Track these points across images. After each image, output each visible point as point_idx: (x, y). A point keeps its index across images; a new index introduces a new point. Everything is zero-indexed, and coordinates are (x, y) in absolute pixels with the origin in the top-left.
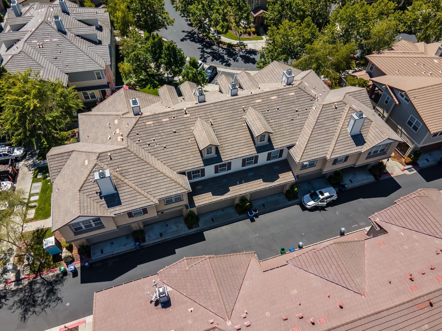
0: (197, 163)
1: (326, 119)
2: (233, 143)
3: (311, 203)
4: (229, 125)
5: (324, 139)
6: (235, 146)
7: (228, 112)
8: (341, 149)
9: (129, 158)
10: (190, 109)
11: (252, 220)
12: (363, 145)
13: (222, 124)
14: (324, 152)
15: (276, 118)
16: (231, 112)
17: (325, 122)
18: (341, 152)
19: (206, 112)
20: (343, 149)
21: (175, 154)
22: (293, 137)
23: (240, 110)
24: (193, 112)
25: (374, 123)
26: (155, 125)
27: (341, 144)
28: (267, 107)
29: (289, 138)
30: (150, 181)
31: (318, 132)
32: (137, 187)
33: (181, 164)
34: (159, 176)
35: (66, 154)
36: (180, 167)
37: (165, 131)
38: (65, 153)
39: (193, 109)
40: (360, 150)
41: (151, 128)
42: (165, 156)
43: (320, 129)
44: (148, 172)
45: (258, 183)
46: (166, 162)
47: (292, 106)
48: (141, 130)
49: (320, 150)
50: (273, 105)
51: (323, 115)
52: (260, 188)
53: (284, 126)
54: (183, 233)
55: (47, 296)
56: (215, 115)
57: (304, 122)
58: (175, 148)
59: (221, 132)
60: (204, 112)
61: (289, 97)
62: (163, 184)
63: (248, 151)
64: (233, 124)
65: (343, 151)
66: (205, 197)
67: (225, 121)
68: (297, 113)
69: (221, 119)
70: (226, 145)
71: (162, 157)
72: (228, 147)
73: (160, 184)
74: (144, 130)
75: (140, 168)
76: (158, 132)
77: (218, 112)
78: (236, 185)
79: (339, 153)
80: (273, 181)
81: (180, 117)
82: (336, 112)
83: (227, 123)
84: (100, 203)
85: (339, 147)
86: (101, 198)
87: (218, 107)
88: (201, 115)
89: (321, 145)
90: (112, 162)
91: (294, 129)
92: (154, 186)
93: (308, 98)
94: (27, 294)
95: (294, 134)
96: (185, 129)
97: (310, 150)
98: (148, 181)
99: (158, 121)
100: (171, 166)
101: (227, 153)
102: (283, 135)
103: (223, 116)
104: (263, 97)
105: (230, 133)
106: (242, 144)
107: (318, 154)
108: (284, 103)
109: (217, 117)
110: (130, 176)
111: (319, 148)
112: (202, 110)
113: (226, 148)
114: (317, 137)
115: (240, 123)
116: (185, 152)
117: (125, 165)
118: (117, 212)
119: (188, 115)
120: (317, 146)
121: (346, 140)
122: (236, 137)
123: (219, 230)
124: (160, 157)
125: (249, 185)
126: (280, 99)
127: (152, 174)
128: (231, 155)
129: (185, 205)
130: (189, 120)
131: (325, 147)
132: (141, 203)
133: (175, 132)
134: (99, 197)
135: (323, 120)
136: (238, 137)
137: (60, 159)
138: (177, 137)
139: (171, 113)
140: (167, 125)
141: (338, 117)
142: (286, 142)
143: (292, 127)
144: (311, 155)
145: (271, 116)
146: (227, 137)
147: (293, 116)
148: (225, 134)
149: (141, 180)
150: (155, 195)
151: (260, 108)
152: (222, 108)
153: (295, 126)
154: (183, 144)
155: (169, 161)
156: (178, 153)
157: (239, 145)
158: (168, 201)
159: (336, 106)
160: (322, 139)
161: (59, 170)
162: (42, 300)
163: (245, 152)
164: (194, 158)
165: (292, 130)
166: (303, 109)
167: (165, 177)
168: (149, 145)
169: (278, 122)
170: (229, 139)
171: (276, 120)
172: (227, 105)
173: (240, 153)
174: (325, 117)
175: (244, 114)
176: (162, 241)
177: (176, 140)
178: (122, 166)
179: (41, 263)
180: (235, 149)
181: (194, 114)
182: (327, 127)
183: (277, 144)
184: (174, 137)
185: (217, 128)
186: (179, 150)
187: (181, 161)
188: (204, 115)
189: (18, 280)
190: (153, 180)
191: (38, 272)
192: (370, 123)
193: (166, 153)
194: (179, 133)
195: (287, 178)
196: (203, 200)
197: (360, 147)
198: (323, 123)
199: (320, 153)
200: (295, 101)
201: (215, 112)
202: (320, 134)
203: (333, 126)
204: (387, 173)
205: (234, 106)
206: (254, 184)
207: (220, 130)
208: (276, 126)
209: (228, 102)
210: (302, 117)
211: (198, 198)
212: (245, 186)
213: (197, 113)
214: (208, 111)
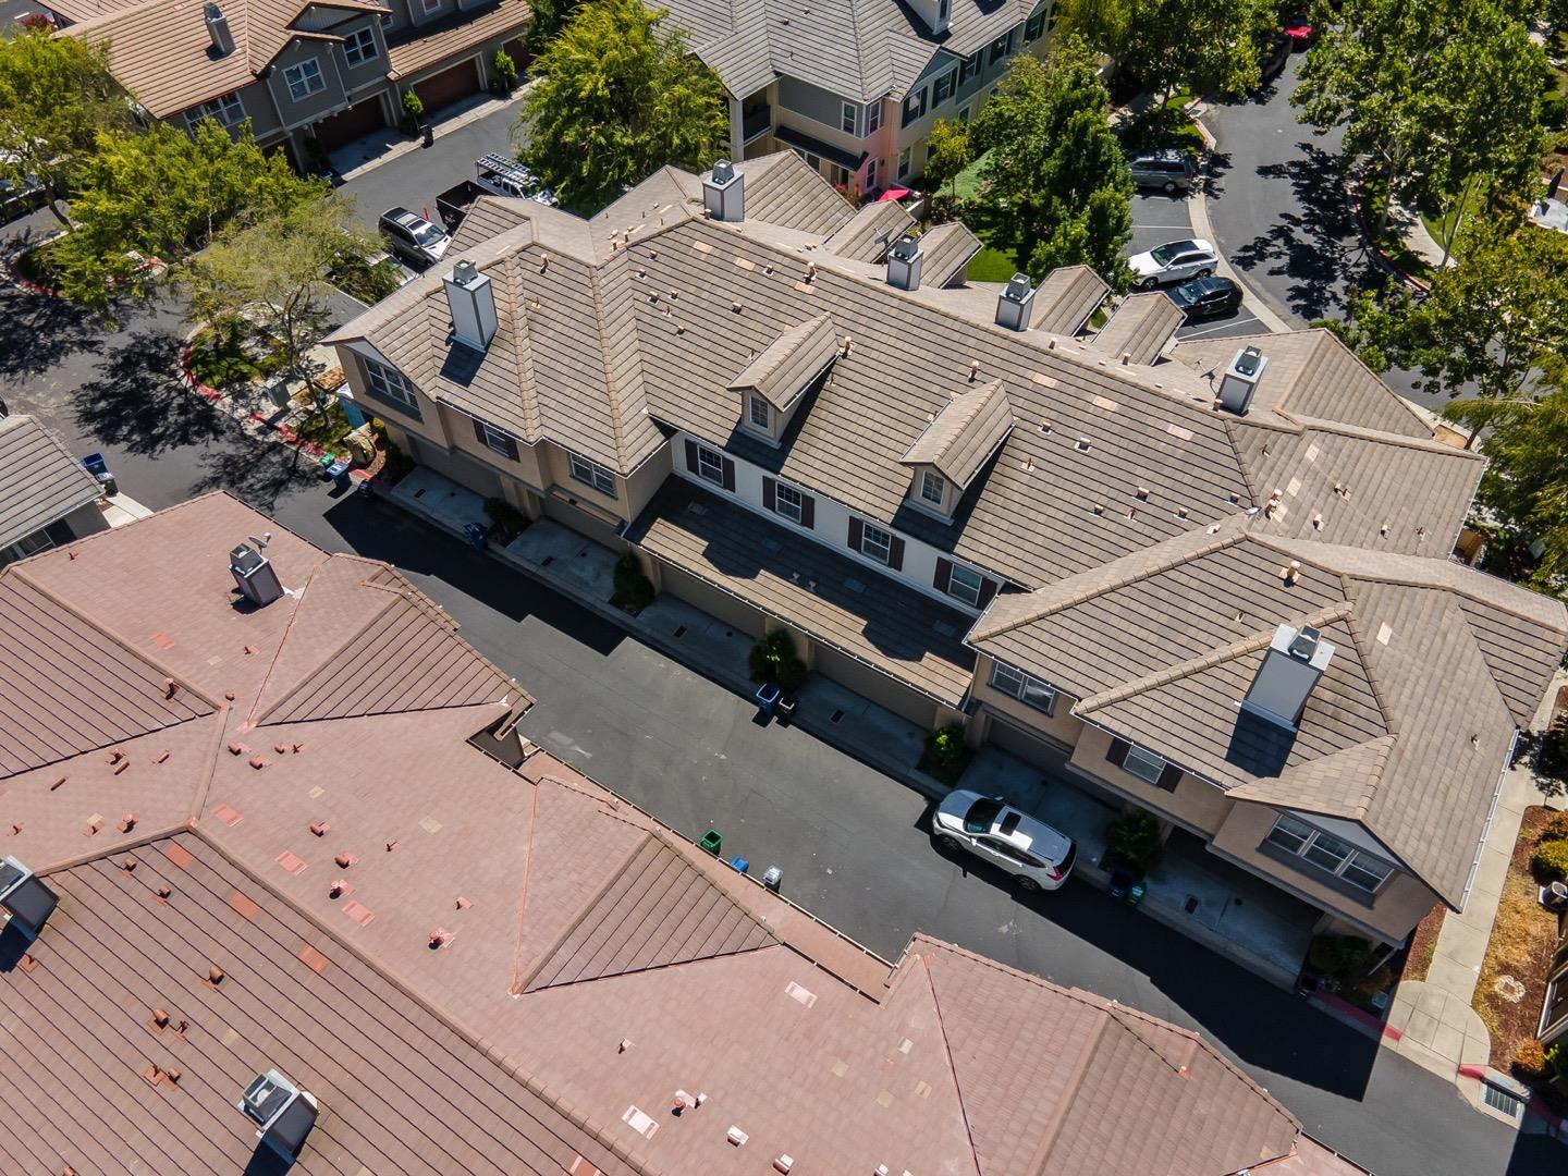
0: (714, 429)
1: (1206, 588)
2: (852, 448)
3: (951, 822)
4: (888, 390)
5: (1134, 642)
6: (850, 457)
7: (922, 353)
8: (1157, 720)
9: (577, 296)
10: (829, 277)
11: (762, 720)
12: (1260, 774)
13: (874, 374)
14: (1090, 684)
15: (1050, 467)
16: (930, 357)
17: (1193, 595)
18: (1143, 726)
19: (864, 311)
20: (1165, 724)
21: (688, 366)
22: (1045, 565)
23: (961, 369)
24: (828, 287)
25: (1389, 740)
26: (710, 259)
27: (1177, 704)
28: (1053, 415)
29: (1029, 558)
30: (570, 382)
31: (1134, 605)
32: (530, 374)
33: (676, 401)
34: (597, 384)
35: (512, 217)
36: (667, 406)
37: (720, 291)
38: (513, 213)
39: (836, 280)
40: (1227, 781)
41: (696, 263)
42: (661, 354)
43: (1154, 602)
44: (581, 357)
45: (847, 622)
46: (652, 369)
47: (1139, 471)
48: (670, 252)
49: (1082, 667)
50: (1080, 425)
51: (1214, 568)
52: (836, 639)
53: (1051, 512)
54: (590, 599)
55: (263, 488)
56: (876, 335)
57: (1132, 546)
58: (699, 351)
59: (849, 394)
60: (857, 308)
61: (1160, 435)
62: (586, 410)
63: (870, 498)
64: (903, 396)
65: (1156, 733)
66: (685, 541)
67: (889, 370)
68: (1139, 503)
69: (883, 358)
70: (829, 437)
71: (654, 351)
72: (828, 448)
73: (579, 407)
74: (677, 255)
75: (577, 336)
76: (700, 283)
77: (894, 332)
78: (787, 577)
79: (1134, 722)
80: (889, 652)
81: (785, 280)
82: (1277, 595)
83: (889, 380)
84: (436, 351)
85: (1157, 707)
86: (447, 343)
87: (909, 318)
88: (841, 311)
89: (1103, 652)
90: (539, 280)
91: (1075, 544)
92: (566, 401)
93: (1226, 483)
94: (249, 457)
95: (1056, 558)
96: (767, 321)
97: (1045, 637)
98: (563, 379)
99: (724, 255)
100: (651, 389)
101: (810, 461)
102: (1020, 532)
103: (899, 354)
104: (1071, 379)
105: (870, 414)
106: (874, 468)
107: (1062, 670)
108: (1125, 443)
109: (876, 345)
110: (543, 340)
111: (1083, 655)
112: (857, 298)
113: (821, 444)
114: (1114, 620)
115: (927, 406)
116: (715, 378)
117: (555, 306)
118: (446, 397)
119: (809, 289)
120: (1084, 643)
121: (1208, 706)
122: (877, 437)
123: (663, 662)
124: (648, 348)
125: (818, 607)
126: (1125, 421)
127: (587, 370)
128: (817, 474)
129: (623, 521)
130: (799, 304)
131: (1111, 668)
132: (503, 414)
133: (737, 311)
134: (445, 336)
135: (1194, 584)
136: (884, 441)
137: (494, 219)
138: (731, 325)
139: (772, 255)
140: (736, 279)
141: (1264, 614)
142: (1010, 561)
143: (1077, 533)
144: (1034, 656)
145: (1040, 453)
146: (854, 417)
147: (1112, 504)
148: (855, 407)
149: (553, 364)
150: (549, 423)
151: (1027, 405)
152: (916, 331)
153: (1086, 537)
154: (727, 353)
155: (658, 372)
156: (695, 369)
157: (865, 464)
158: (583, 470)
159: (1296, 578)
160: (1124, 637)
161: (471, 243)
162: (252, 485)
163: (862, 495)
164: (720, 410)
165: (1067, 540)
166: (1168, 505)
167: (604, 398)
168: (654, 300)
169: (1041, 485)
170: (853, 427)
171: (1042, 475)
172: (940, 330)
173: (846, 487)
174: (1214, 580)
175: (960, 388)
176: (534, 574)
177: (722, 332)
178: (549, 303)
179: (326, 425)
180: (843, 465)
181: (827, 296)
182: (1182, 615)
183: (975, 546)
184: (723, 322)
185: (850, 374)
186: (705, 363)
187: (684, 394)
188: (849, 315)
189: (270, 425)
190: (577, 385)
191: (304, 435)
192: (1375, 730)
193: (671, 349)
194: (745, 321)
195: (939, 680)
196: (670, 544)
197: (1239, 772)
198: (1183, 591)
199: (1071, 674)
200: (1170, 461)
201: (885, 329)
202: (1134, 617)
203: (1213, 629)
204: (1378, 1017)
205: (955, 346)
206: (833, 615)
207: (850, 385)
208: (1024, 489)
209: (949, 323)
210: (1140, 527)
211: (666, 532)
212: (803, 600)
213: (835, 299)
214: (871, 313)
